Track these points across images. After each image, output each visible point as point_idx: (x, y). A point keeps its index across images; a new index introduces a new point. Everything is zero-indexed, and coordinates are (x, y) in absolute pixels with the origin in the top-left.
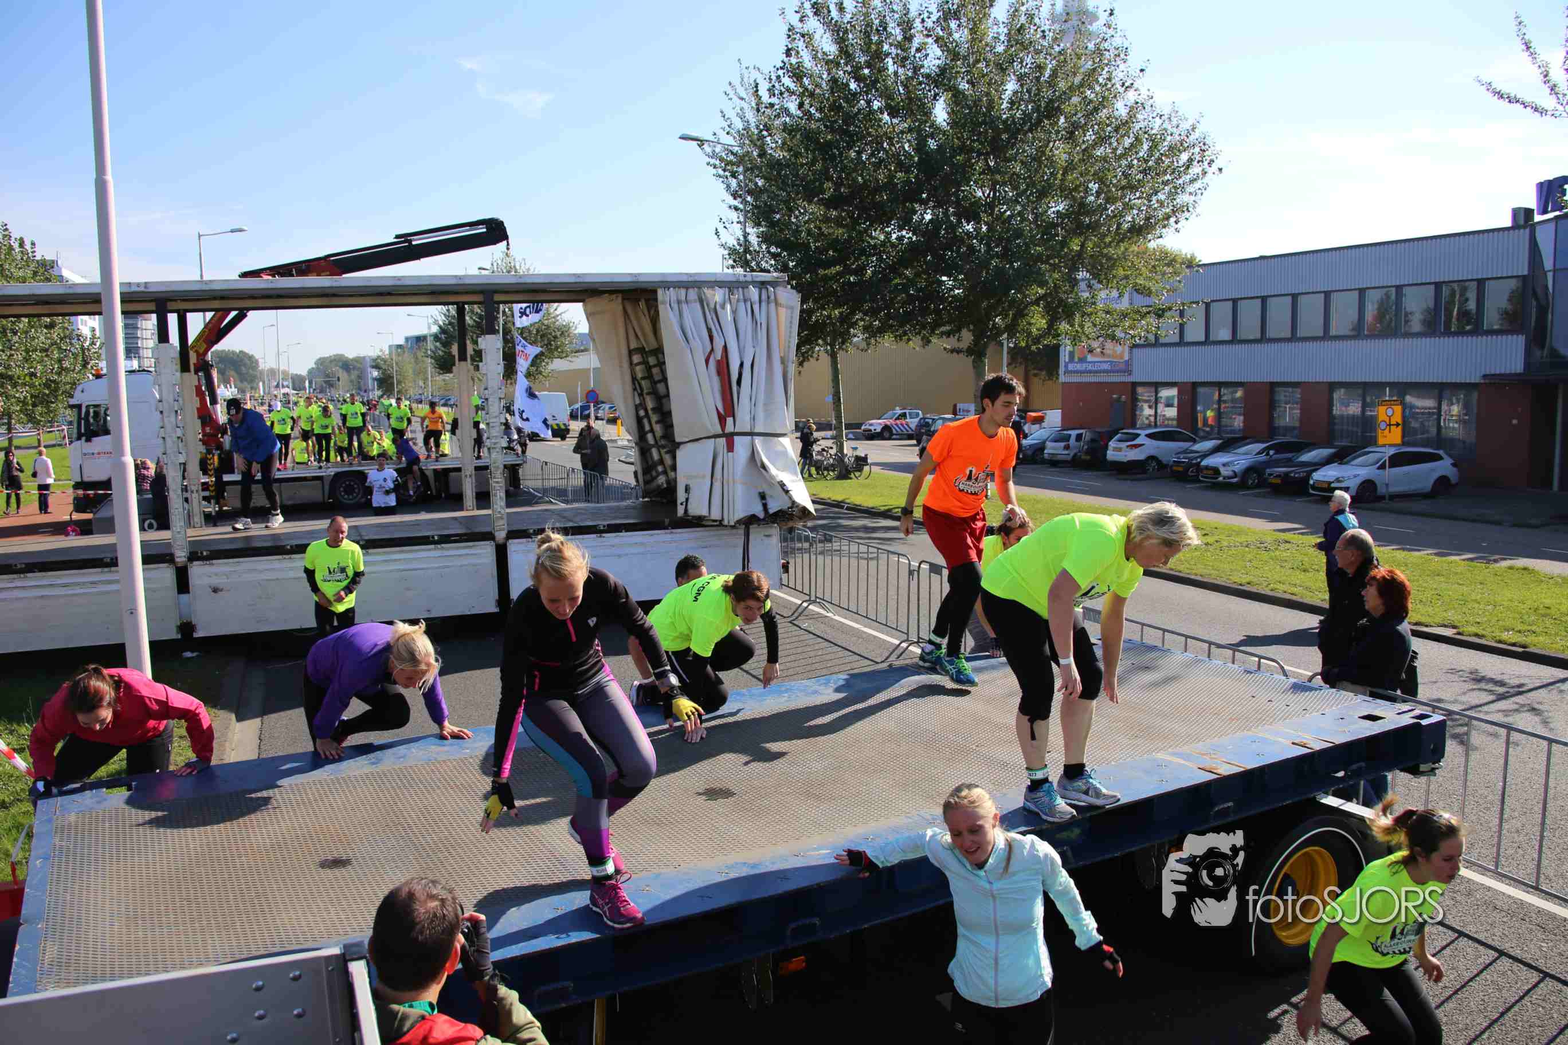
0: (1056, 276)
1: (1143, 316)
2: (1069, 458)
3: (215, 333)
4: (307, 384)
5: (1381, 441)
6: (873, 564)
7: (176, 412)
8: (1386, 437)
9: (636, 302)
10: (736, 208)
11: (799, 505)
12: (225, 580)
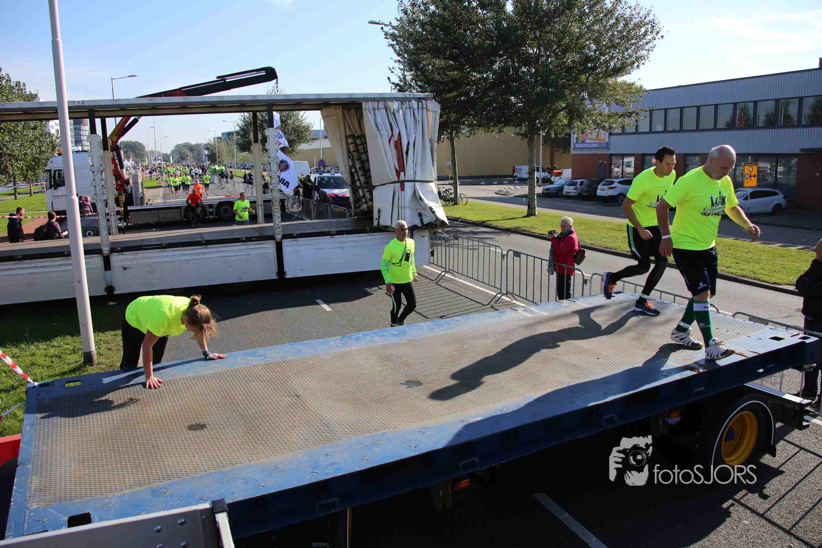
0: (573, 95)
1: (619, 117)
2: (577, 194)
3: (122, 130)
4: (171, 157)
5: (746, 185)
6: (476, 252)
7: (102, 172)
8: (748, 182)
9: (350, 110)
10: (399, 61)
11: (440, 220)
12: (130, 263)
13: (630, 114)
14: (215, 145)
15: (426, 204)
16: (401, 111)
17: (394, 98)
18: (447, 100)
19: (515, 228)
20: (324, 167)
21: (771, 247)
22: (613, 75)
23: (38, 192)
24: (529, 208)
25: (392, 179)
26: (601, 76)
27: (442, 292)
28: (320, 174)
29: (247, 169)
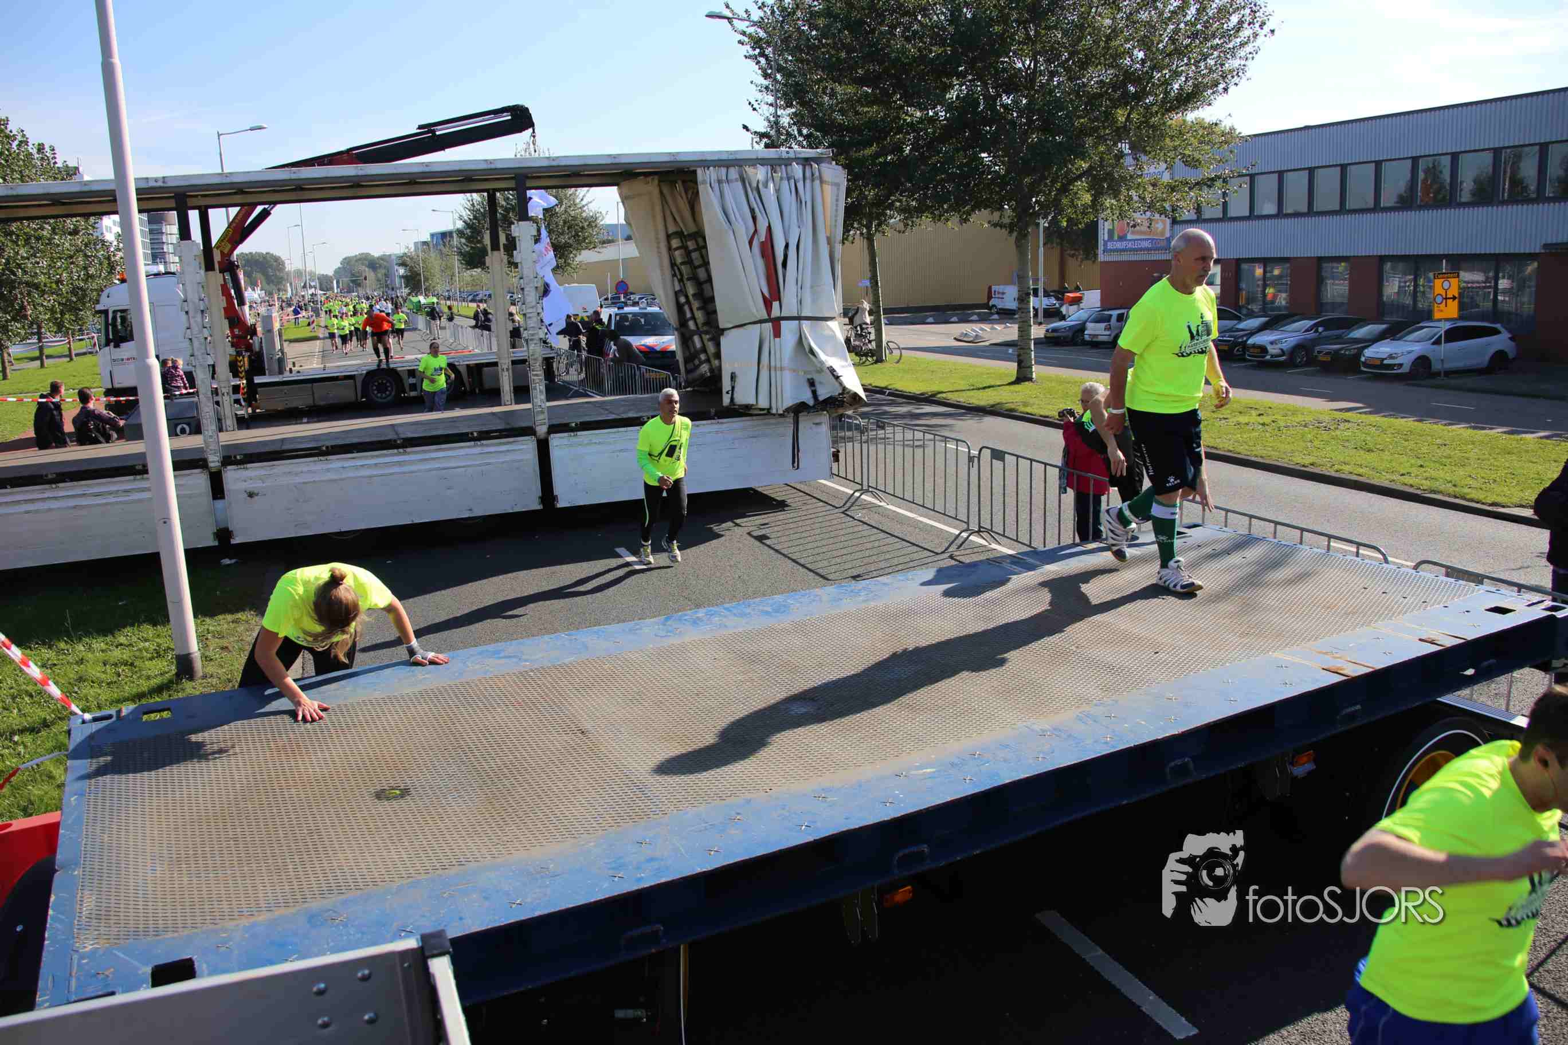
0: (1102, 148)
1: (1190, 189)
3: (240, 232)
4: (335, 282)
5: (1437, 315)
6: (919, 452)
7: (202, 311)
8: (1442, 311)
9: (673, 184)
10: (767, 88)
11: (850, 391)
12: (259, 484)
13: (1210, 182)
14: (418, 256)
15: (822, 363)
16: (771, 185)
17: (757, 159)
18: (861, 162)
19: (993, 406)
20: (626, 294)
21: (1486, 435)
22: (1178, 108)
23: (84, 354)
24: (1019, 365)
25: (756, 313)
26: (1155, 108)
27: (856, 529)
28: (619, 308)
29: (481, 301)
